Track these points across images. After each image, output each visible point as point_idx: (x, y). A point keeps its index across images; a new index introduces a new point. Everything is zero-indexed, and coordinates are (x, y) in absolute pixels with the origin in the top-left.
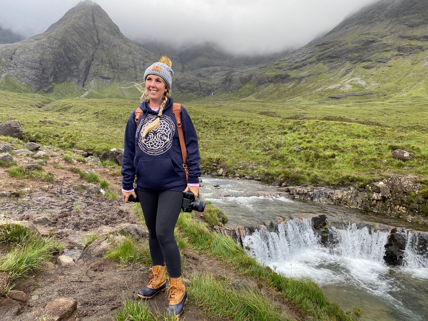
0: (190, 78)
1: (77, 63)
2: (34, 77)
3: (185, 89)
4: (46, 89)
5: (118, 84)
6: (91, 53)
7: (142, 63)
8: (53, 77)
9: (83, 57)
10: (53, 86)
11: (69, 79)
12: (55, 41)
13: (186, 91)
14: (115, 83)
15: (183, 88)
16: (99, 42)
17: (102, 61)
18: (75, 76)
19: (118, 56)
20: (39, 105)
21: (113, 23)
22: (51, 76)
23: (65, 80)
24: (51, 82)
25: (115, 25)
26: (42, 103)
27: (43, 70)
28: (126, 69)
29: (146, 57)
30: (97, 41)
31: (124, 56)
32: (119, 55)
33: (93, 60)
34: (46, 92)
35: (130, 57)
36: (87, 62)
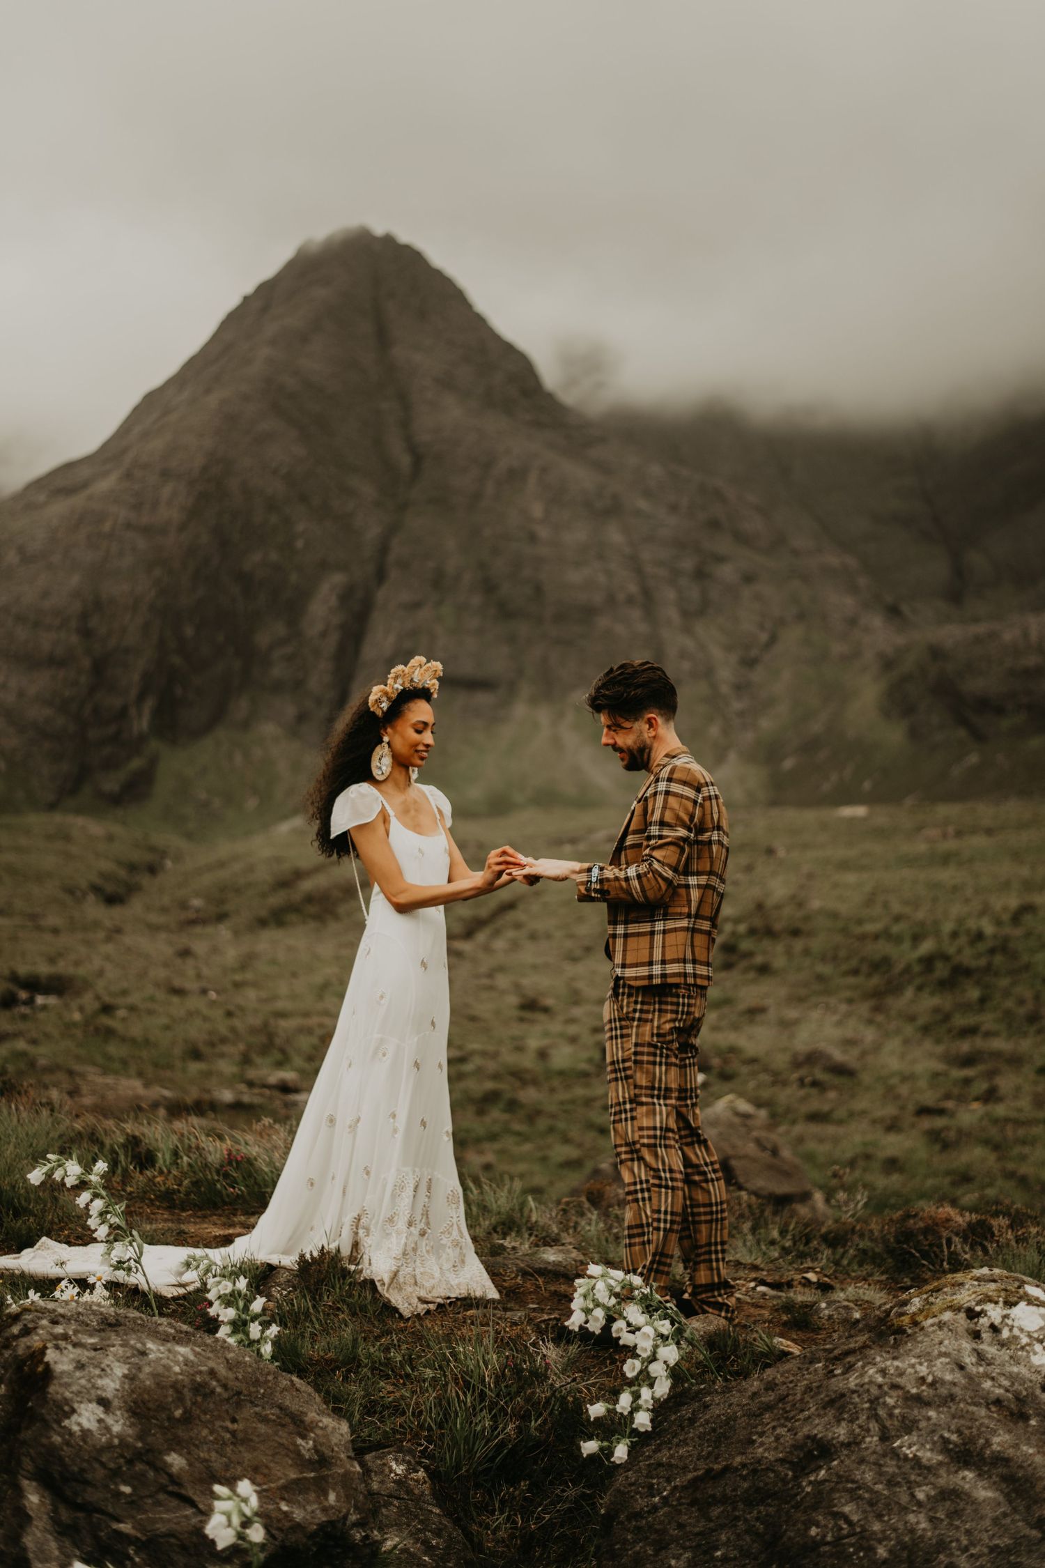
0: (1026, 635)
1: (293, 608)
2: (48, 712)
3: (1000, 711)
4: (111, 783)
5: (543, 715)
6: (372, 533)
7: (688, 564)
8: (149, 704)
9: (324, 566)
10: (153, 762)
11: (241, 707)
12: (167, 491)
13: (1005, 724)
14: (520, 710)
15: (985, 705)
16: (418, 460)
17: (438, 582)
18: (277, 687)
19: (533, 538)
20: (110, 888)
21: (497, 338)
22: (141, 697)
23: (218, 716)
24: (142, 739)
25: (509, 349)
26: (122, 873)
27: (99, 668)
28: (588, 613)
29: (714, 525)
30: (405, 461)
31: (577, 535)
32: (543, 532)
33: (381, 575)
34: (116, 800)
35: (615, 535)
36: (346, 596)
